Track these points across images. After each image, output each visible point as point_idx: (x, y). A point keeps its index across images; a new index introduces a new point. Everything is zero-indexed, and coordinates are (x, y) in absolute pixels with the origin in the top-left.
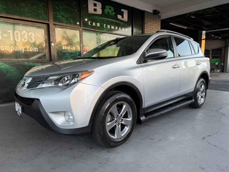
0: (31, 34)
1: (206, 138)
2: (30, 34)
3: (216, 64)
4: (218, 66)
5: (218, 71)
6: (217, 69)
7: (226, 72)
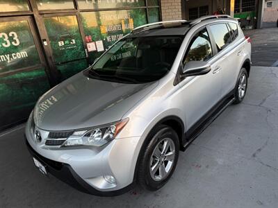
0: (13, 35)
1: (256, 155)
2: (10, 35)
3: (248, 19)
4: (249, 21)
5: (250, 28)
6: (249, 25)
7: (259, 28)
